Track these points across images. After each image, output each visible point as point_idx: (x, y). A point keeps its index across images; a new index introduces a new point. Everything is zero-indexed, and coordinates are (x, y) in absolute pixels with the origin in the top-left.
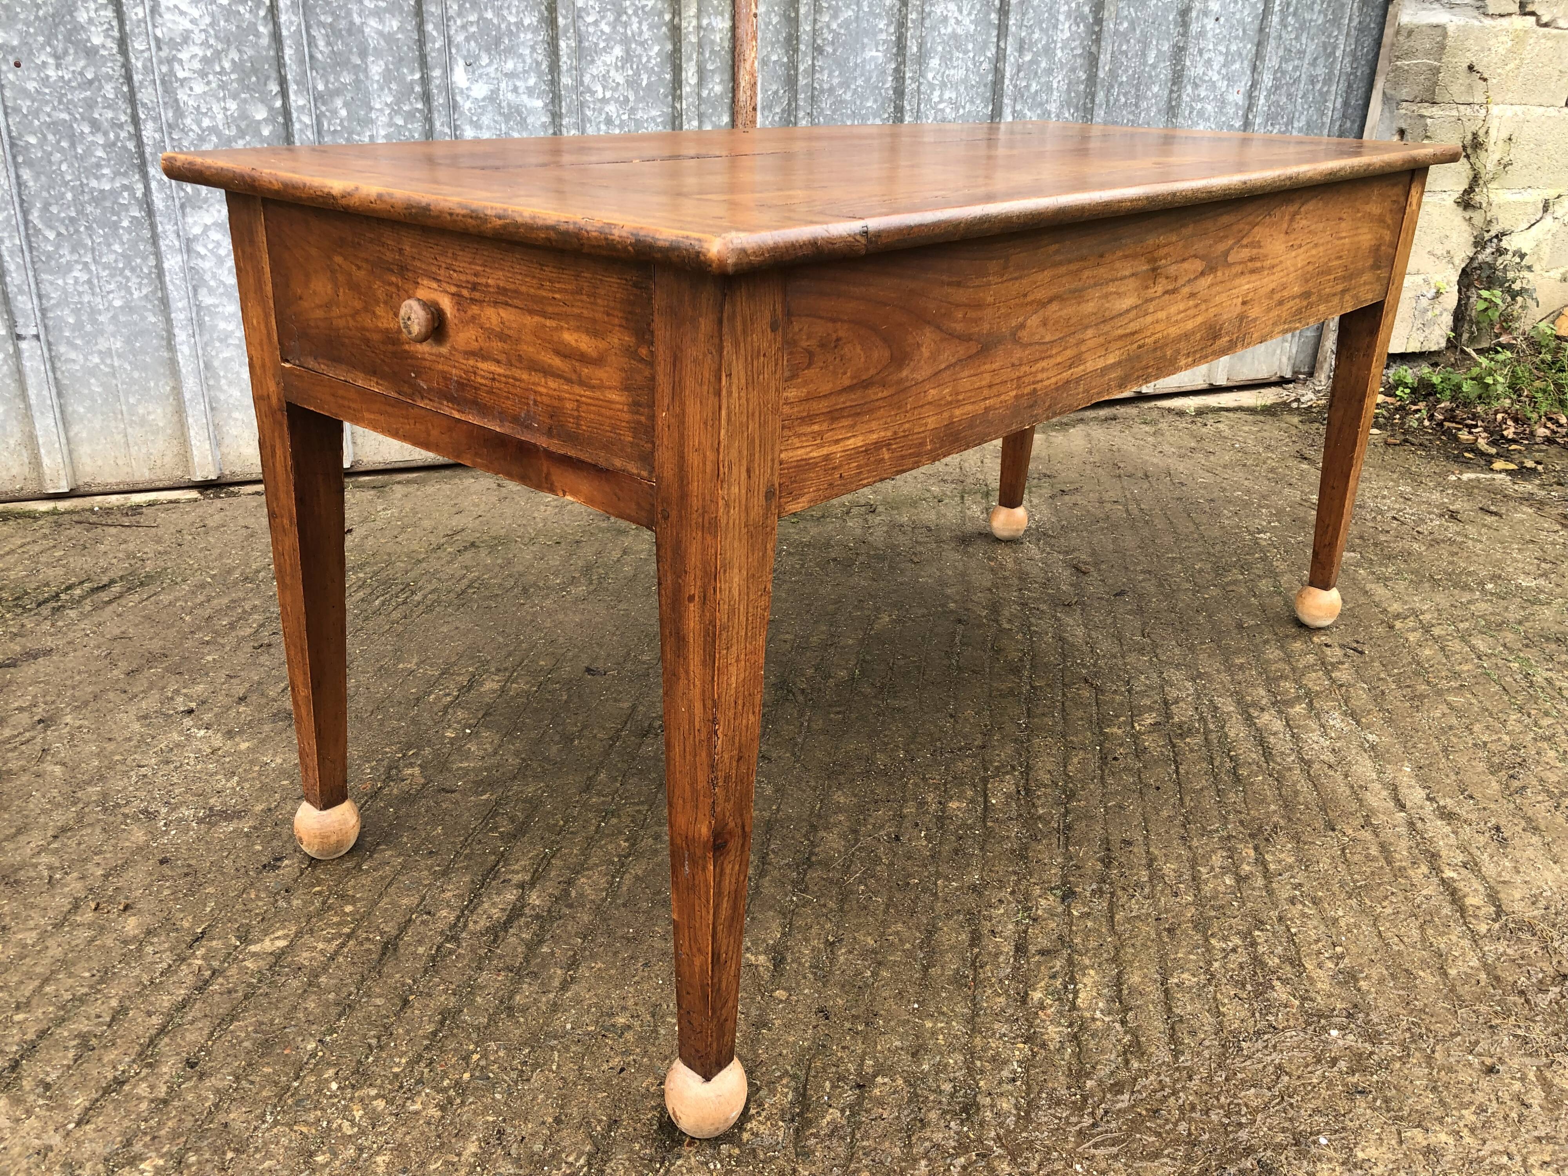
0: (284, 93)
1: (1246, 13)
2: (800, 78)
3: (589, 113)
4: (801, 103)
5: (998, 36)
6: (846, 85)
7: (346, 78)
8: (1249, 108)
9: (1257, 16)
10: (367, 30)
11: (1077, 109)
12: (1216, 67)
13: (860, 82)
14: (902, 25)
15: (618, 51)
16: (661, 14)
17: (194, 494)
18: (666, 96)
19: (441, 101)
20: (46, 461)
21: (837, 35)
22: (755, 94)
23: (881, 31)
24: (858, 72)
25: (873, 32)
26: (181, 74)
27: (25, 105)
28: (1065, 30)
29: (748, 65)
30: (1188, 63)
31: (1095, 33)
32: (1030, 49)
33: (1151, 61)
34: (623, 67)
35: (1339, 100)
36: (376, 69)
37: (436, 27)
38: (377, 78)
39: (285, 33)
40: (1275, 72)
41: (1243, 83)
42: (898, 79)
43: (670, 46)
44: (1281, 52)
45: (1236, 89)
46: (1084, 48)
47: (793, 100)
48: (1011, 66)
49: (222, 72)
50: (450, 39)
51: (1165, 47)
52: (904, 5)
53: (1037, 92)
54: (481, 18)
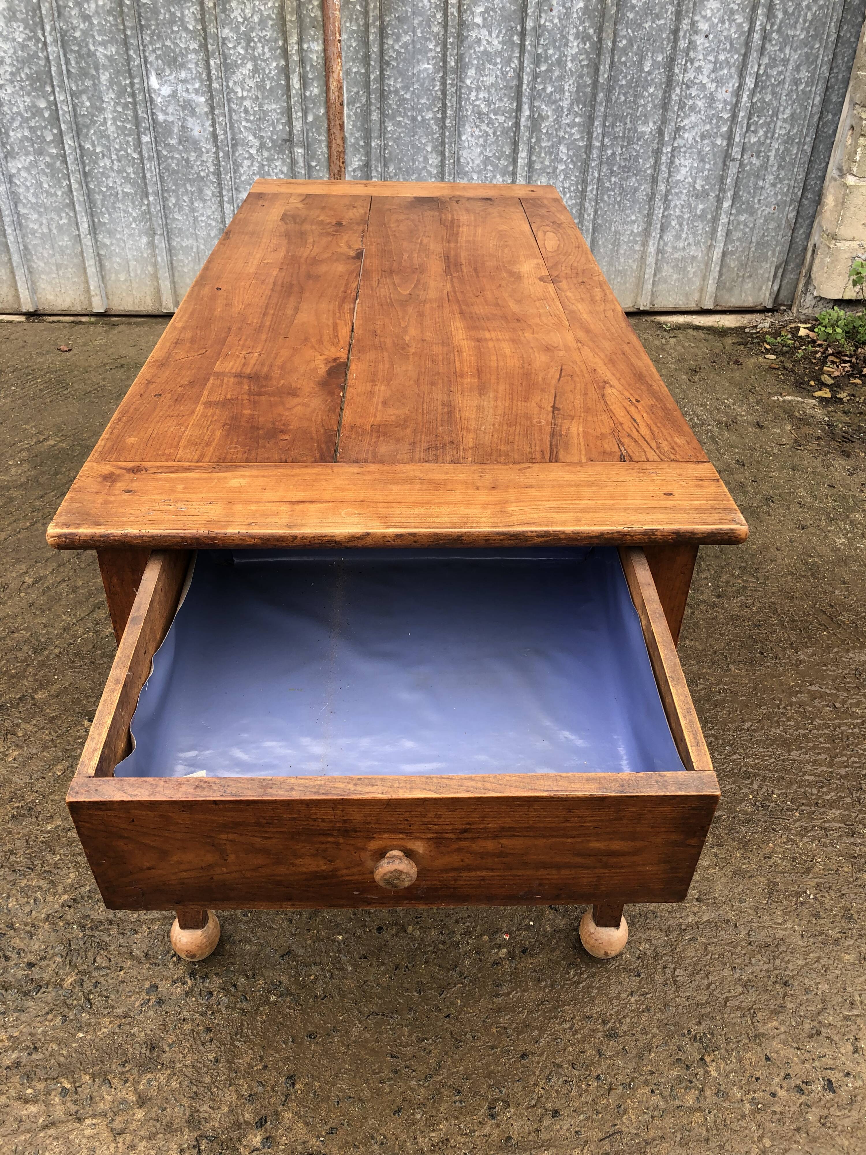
0: (53, 92)
1: (733, 30)
2: (372, 84)
3: (234, 106)
4: (373, 101)
5: (520, 53)
6: (406, 88)
7: (88, 83)
8: (736, 104)
9: (742, 34)
10: (98, 54)
11: (585, 106)
12: (706, 72)
13: (416, 86)
14: (445, 48)
15: (250, 66)
16: (276, 41)
17: (22, 319)
18: (283, 95)
19: (141, 98)
21: (399, 53)
22: (342, 94)
23: (431, 50)
24: (415, 79)
25: (426, 51)
28: (574, 47)
29: (335, 75)
30: (677, 71)
31: (597, 49)
32: (546, 61)
33: (646, 69)
34: (253, 77)
35: (818, 99)
36: (104, 78)
37: (135, 53)
38: (105, 83)
39: (51, 58)
40: (758, 76)
41: (731, 85)
42: (444, 84)
43: (283, 63)
44: (765, 60)
45: (724, 89)
46: (590, 60)
47: (368, 98)
48: (528, 74)
49: (22, 80)
50: (146, 59)
51: (660, 59)
52: (446, 31)
53: (552, 92)
54: (163, 45)
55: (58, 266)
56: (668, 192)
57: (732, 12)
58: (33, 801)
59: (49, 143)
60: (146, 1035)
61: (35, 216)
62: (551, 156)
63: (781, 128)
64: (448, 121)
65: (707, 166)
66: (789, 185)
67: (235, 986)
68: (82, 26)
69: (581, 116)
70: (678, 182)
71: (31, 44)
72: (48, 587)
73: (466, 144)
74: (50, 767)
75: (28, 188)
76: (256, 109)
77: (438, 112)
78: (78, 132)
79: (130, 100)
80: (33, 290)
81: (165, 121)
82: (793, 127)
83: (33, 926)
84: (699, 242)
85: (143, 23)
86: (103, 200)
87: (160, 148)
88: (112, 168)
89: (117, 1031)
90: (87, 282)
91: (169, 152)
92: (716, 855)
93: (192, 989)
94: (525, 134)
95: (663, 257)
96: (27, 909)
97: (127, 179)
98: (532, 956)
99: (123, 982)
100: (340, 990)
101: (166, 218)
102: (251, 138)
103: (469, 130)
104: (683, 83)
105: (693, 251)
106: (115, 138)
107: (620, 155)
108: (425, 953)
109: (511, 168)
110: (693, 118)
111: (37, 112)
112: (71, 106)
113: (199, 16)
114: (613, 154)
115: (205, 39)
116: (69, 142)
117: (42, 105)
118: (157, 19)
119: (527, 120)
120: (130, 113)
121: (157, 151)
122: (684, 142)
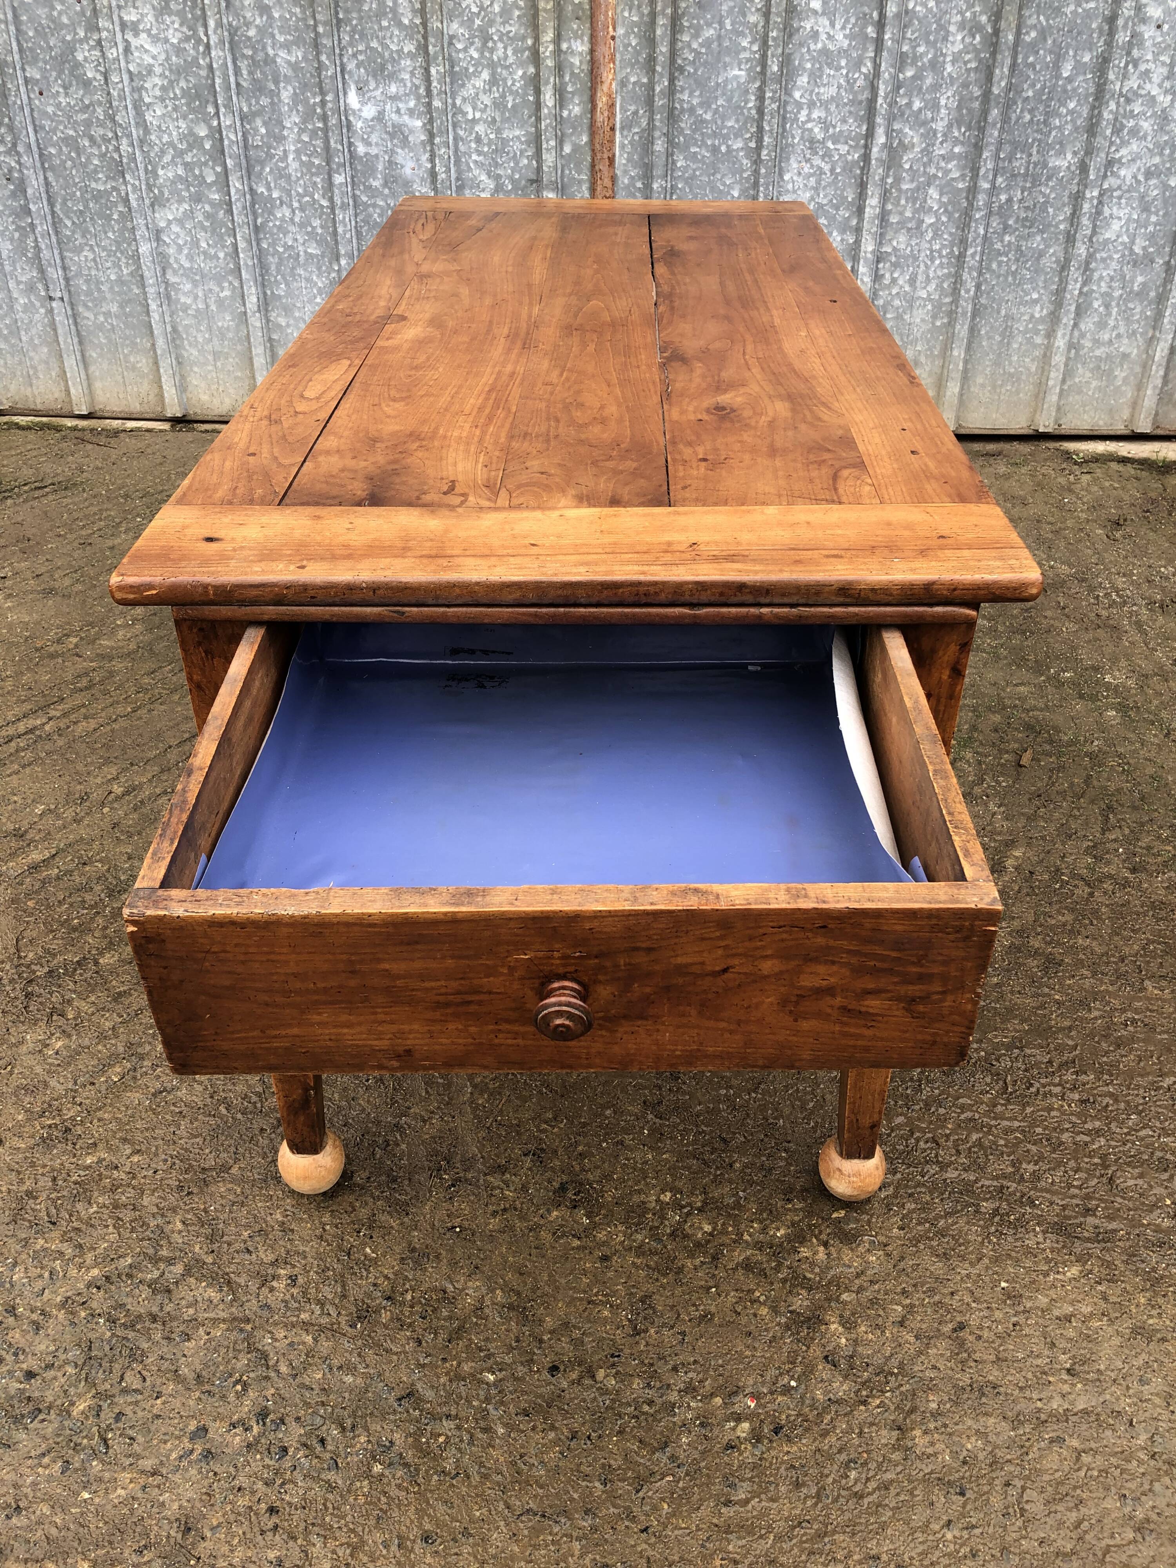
0: (217, 114)
2: (657, 99)
3: (461, 133)
4: (658, 124)
5: (876, 51)
6: (706, 104)
7: (264, 101)
10: (279, 60)
11: (969, 128)
12: (1156, 79)
13: (720, 102)
14: (765, 45)
15: (485, 75)
16: (523, 38)
17: (166, 426)
18: (530, 117)
19: (334, 122)
20: (73, 391)
21: (698, 53)
22: (613, 114)
23: (744, 49)
24: (719, 92)
25: (738, 50)
26: (147, 100)
27: (47, 123)
28: (957, 42)
29: (605, 87)
31: (992, 44)
32: (914, 63)
33: (1065, 75)
34: (490, 91)
36: (286, 94)
37: (328, 58)
38: (286, 101)
39: (215, 66)
42: (761, 98)
43: (532, 70)
46: (980, 61)
47: (651, 120)
48: (885, 83)
49: (175, 98)
50: (343, 66)
51: (1087, 58)
52: (767, 21)
53: (920, 110)
54: (368, 47)
55: (216, 355)
56: (1091, 256)
58: (73, 1119)
59: (210, 186)
60: (180, 1507)
61: (188, 287)
62: (914, 204)
64: (764, 152)
65: (1153, 219)
67: (322, 1441)
68: (258, 21)
69: (962, 143)
70: (1107, 241)
71: (189, 46)
72: (142, 802)
73: (790, 186)
74: (105, 1067)
75: (180, 249)
76: (492, 136)
77: (750, 139)
78: (249, 172)
79: (320, 125)
80: (182, 387)
81: (367, 154)
83: (43, 1313)
84: (1134, 333)
85: (341, 16)
86: (279, 264)
87: (358, 193)
88: (292, 220)
89: (140, 1495)
90: (253, 377)
91: (370, 198)
92: (1105, 1298)
93: (257, 1441)
94: (877, 172)
95: (1077, 353)
96: (39, 1285)
97: (312, 235)
98: (789, 1440)
99: (158, 1417)
100: (481, 1465)
102: (484, 177)
103: (795, 165)
104: (1121, 94)
105: (1125, 346)
107: (1020, 201)
108: (620, 1415)
109: (854, 222)
110: (1134, 146)
111: (194, 142)
112: (240, 134)
113: (418, 6)
114: (1010, 200)
115: (425, 37)
116: (236, 184)
117: (202, 132)
118: (360, 11)
119: (881, 150)
120: (318, 142)
121: (354, 196)
122: (1119, 182)
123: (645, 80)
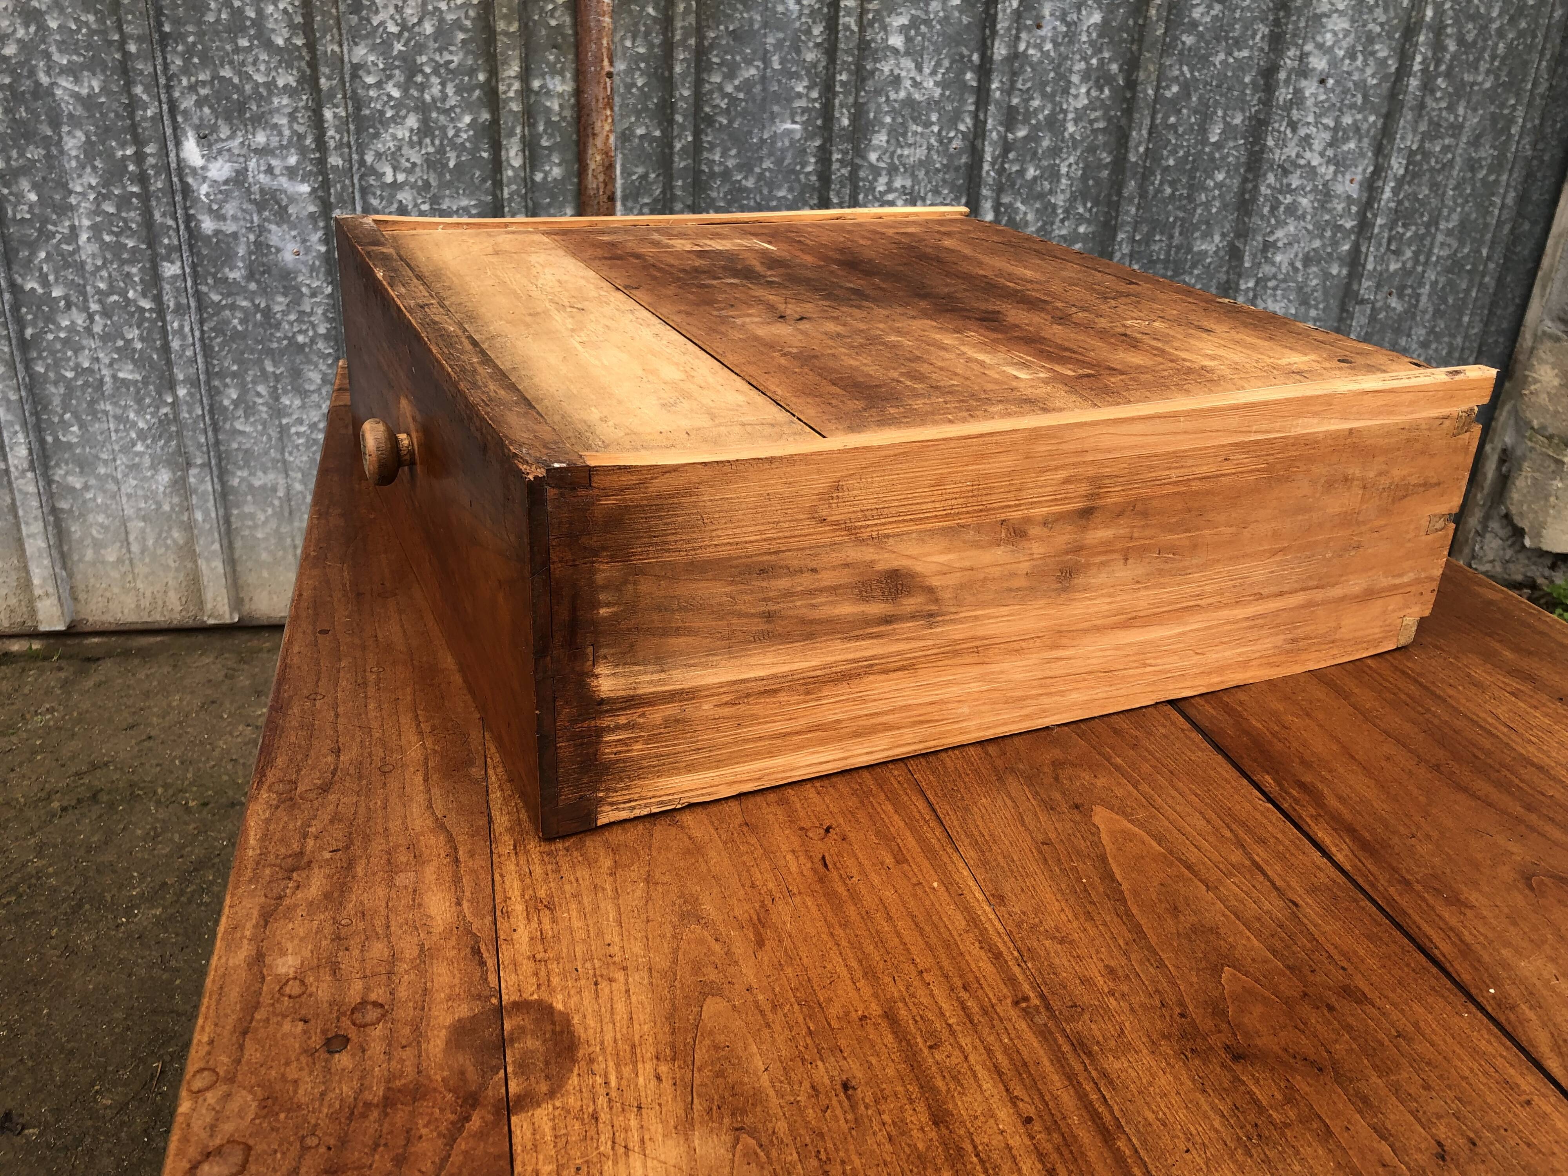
1: (1369, 71)
2: (676, 159)
4: (678, 192)
5: (977, 104)
6: (746, 167)
7: (34, 153)
8: (1368, 203)
9: (1385, 78)
10: (59, 92)
11: (1096, 203)
12: (1317, 146)
13: (767, 164)
14: (828, 90)
15: (412, 121)
16: (472, 72)
18: (484, 180)
19: (159, 185)
21: (733, 100)
22: (613, 180)
23: (799, 95)
24: (765, 151)
25: (790, 97)
28: (1080, 96)
29: (599, 142)
30: (1270, 143)
31: (1125, 100)
32: (1026, 121)
33: (1213, 139)
34: (420, 143)
35: (1512, 194)
36: (73, 143)
37: (146, 90)
38: (74, 153)
40: (1411, 153)
41: (1360, 169)
42: (825, 160)
43: (485, 116)
44: (1423, 127)
45: (1348, 177)
46: (1109, 120)
47: (668, 187)
48: (993, 144)
50: (173, 103)
51: (1238, 120)
52: (832, 60)
53: (1035, 179)
54: (215, 77)
57: (1371, 39)
63: (1442, 244)
65: (1313, 313)
66: (1450, 345)
68: (18, 32)
69: (1089, 222)
79: (135, 189)
81: (217, 232)
82: (1462, 244)
85: (167, 28)
86: (66, 398)
87: (204, 289)
88: (88, 330)
90: (26, 569)
91: (224, 296)
97: (127, 352)
101: (216, 430)
104: (1279, 165)
106: (98, 269)
110: (1292, 227)
113: (299, 19)
118: (200, 23)
120: (133, 216)
121: (198, 295)
122: (1274, 270)
123: (657, 133)
